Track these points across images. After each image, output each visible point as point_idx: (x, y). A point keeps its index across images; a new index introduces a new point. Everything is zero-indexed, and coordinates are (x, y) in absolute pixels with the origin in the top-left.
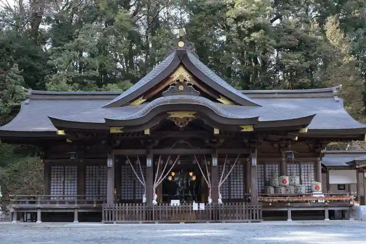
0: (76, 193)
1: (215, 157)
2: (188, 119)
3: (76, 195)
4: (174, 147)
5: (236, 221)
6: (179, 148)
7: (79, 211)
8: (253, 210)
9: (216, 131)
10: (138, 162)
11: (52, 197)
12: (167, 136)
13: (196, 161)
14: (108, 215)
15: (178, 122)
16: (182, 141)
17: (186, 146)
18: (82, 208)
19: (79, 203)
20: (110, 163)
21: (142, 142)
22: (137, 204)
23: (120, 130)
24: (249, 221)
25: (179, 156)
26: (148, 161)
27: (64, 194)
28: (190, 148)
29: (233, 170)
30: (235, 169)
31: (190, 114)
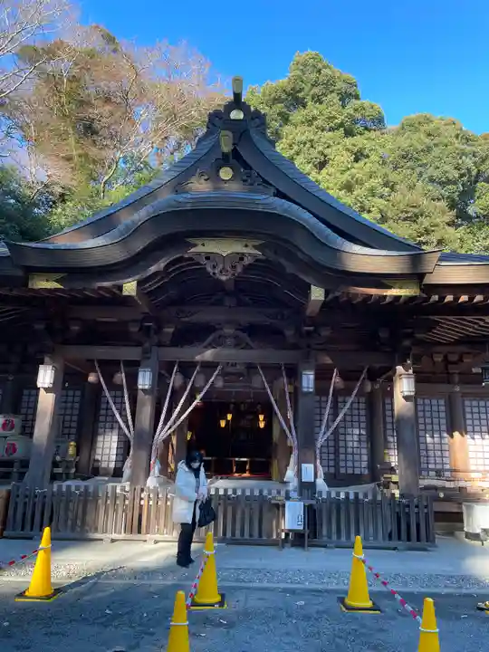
1: (309, 369)
2: (242, 259)
4: (209, 344)
6: (221, 345)
8: (408, 515)
9: (317, 294)
10: (121, 377)
12: (192, 318)
13: (261, 380)
14: (24, 514)
15: (214, 267)
16: (229, 331)
17: (237, 343)
20: (45, 376)
21: (134, 329)
23: (57, 281)
25: (219, 368)
26: (141, 375)
28: (247, 347)
29: (351, 409)
30: (355, 406)
31: (246, 246)
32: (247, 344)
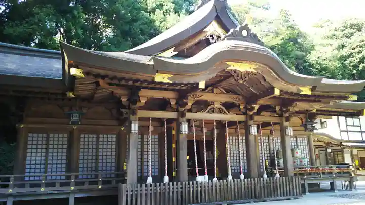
0: (64, 169)
1: (254, 124)
2: (249, 74)
3: (64, 173)
4: (208, 112)
5: (277, 198)
6: (213, 112)
7: (77, 196)
9: (277, 92)
11: (27, 176)
12: (200, 98)
14: (132, 200)
15: (238, 77)
16: (217, 105)
17: (221, 112)
18: (81, 191)
19: (76, 184)
22: (175, 183)
23: (168, 79)
24: (291, 197)
27: (46, 172)
31: (251, 68)
32: (225, 113)
